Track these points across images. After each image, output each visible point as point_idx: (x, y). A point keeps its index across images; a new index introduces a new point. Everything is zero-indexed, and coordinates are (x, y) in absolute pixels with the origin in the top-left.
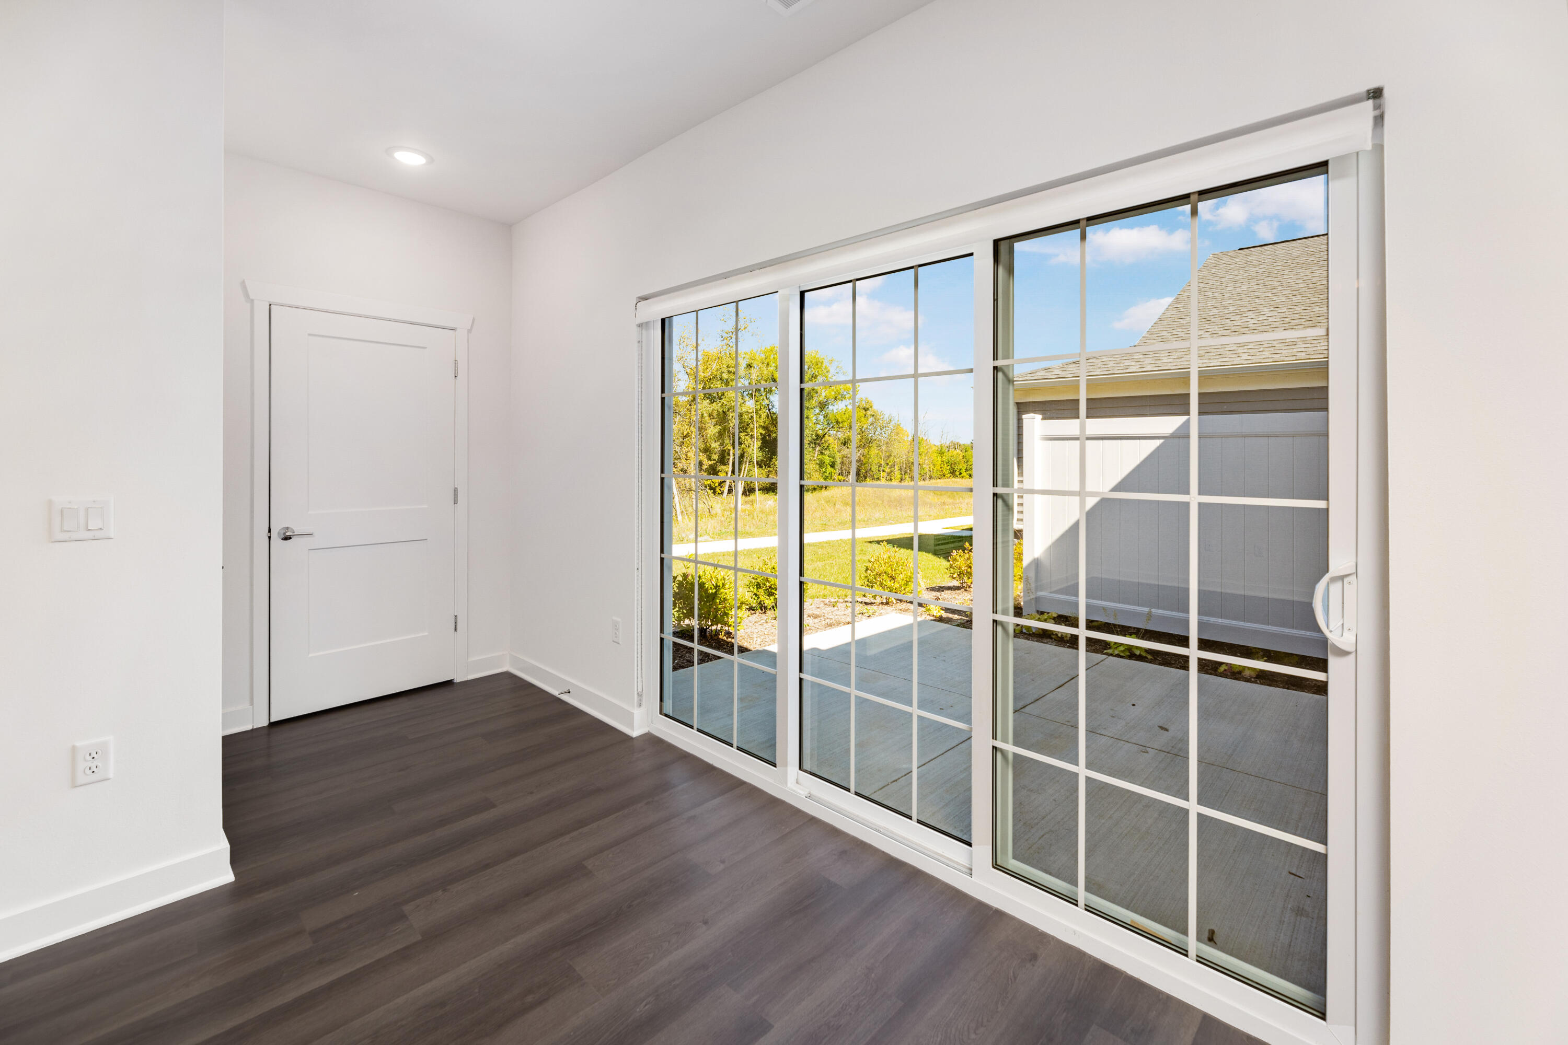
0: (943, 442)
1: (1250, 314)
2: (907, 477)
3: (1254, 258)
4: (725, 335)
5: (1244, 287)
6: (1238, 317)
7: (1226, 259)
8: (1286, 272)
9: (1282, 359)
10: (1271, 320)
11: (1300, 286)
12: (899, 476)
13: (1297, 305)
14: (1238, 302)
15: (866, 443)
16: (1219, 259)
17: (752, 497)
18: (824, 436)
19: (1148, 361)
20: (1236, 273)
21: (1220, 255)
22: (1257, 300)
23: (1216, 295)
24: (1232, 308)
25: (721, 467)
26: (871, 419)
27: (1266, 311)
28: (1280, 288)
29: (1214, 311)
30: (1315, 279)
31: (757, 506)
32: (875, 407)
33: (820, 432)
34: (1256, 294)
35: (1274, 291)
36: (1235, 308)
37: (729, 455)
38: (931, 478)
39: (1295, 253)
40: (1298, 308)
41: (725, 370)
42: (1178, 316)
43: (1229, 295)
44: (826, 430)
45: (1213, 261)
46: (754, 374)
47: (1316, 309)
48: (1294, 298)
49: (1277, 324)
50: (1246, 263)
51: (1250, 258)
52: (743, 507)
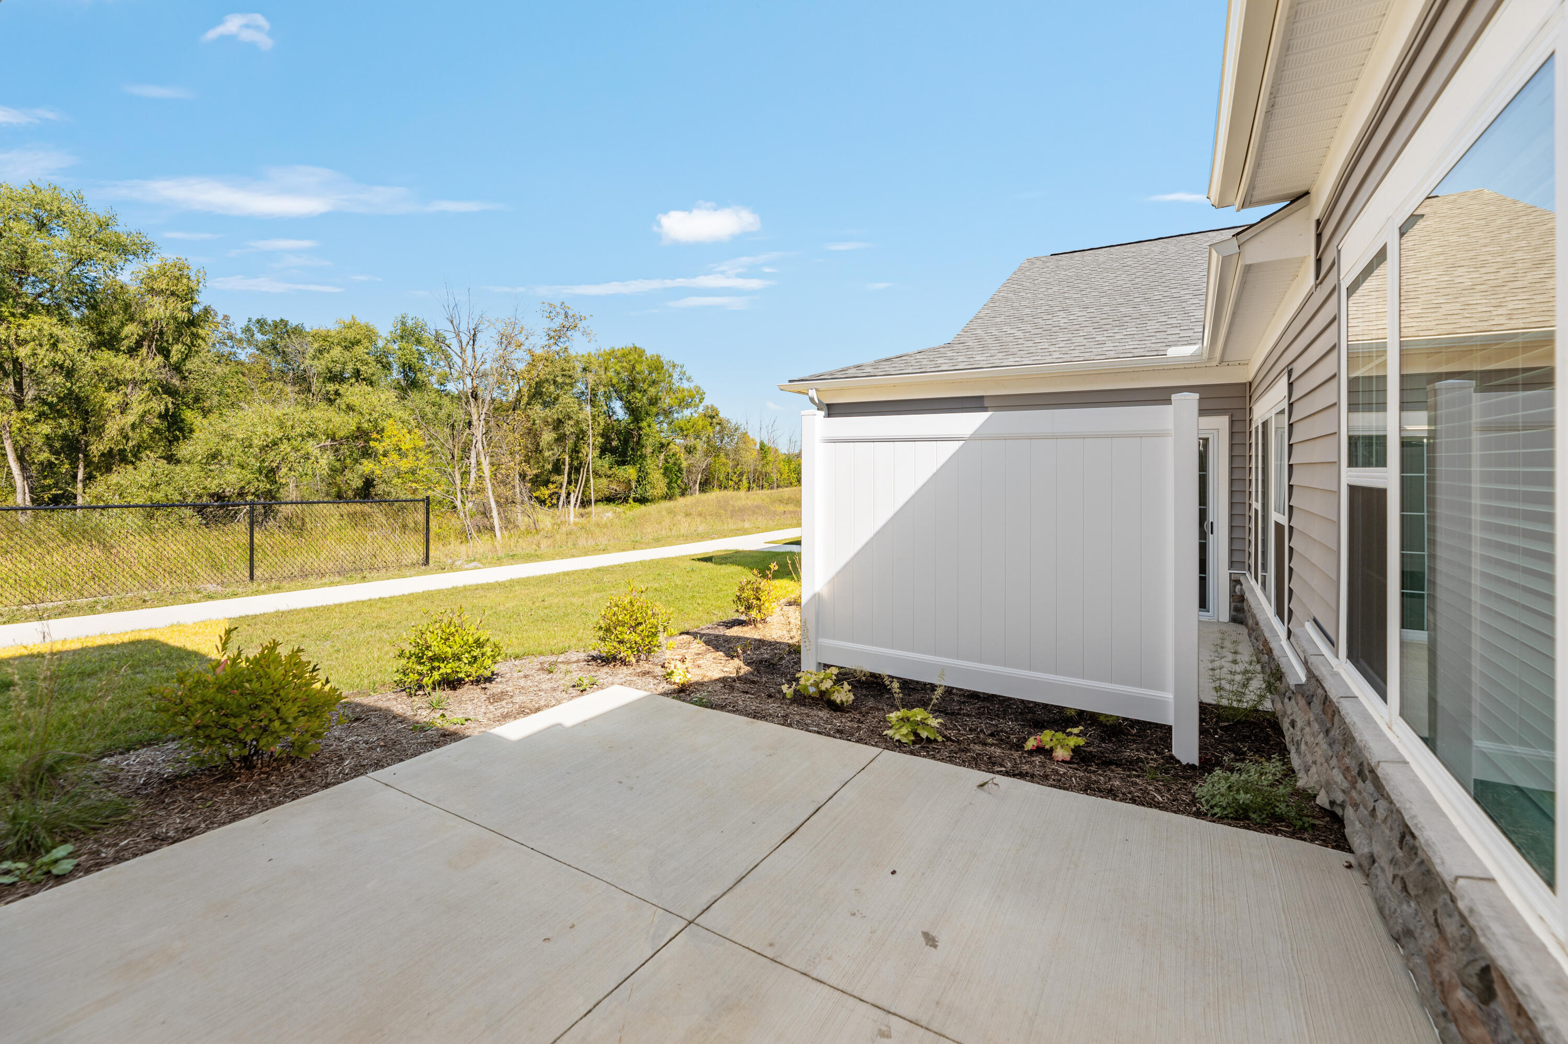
0: (791, 451)
1: (1061, 313)
2: (754, 485)
3: (1064, 263)
4: (552, 334)
5: (1055, 289)
6: (1050, 317)
7: (1039, 263)
8: (1093, 276)
9: (1092, 357)
10: (1081, 319)
11: (1107, 288)
12: (747, 485)
13: (1106, 305)
14: (1050, 303)
15: (713, 451)
16: (1033, 263)
17: (588, 510)
18: (668, 444)
19: (961, 359)
20: (1048, 276)
21: (1034, 260)
22: (1067, 301)
23: (1029, 295)
24: (1044, 308)
25: (555, 478)
26: (718, 428)
27: (1076, 310)
28: (1089, 290)
29: (1027, 311)
30: (1119, 283)
31: (594, 519)
32: (721, 415)
33: (664, 441)
34: (1066, 295)
35: (1083, 293)
36: (1047, 307)
37: (564, 463)
38: (778, 487)
39: (1101, 259)
40: (1105, 308)
41: (560, 374)
42: (993, 315)
43: (1041, 296)
44: (670, 439)
45: (1027, 265)
46: (591, 378)
47: (1123, 309)
48: (1102, 299)
49: (1085, 324)
50: (1057, 267)
51: (1061, 263)
52: (577, 520)
